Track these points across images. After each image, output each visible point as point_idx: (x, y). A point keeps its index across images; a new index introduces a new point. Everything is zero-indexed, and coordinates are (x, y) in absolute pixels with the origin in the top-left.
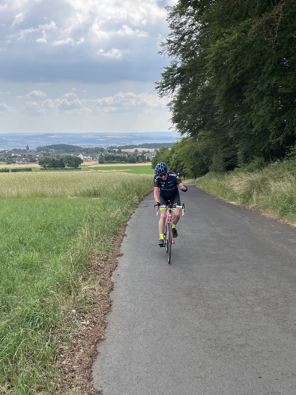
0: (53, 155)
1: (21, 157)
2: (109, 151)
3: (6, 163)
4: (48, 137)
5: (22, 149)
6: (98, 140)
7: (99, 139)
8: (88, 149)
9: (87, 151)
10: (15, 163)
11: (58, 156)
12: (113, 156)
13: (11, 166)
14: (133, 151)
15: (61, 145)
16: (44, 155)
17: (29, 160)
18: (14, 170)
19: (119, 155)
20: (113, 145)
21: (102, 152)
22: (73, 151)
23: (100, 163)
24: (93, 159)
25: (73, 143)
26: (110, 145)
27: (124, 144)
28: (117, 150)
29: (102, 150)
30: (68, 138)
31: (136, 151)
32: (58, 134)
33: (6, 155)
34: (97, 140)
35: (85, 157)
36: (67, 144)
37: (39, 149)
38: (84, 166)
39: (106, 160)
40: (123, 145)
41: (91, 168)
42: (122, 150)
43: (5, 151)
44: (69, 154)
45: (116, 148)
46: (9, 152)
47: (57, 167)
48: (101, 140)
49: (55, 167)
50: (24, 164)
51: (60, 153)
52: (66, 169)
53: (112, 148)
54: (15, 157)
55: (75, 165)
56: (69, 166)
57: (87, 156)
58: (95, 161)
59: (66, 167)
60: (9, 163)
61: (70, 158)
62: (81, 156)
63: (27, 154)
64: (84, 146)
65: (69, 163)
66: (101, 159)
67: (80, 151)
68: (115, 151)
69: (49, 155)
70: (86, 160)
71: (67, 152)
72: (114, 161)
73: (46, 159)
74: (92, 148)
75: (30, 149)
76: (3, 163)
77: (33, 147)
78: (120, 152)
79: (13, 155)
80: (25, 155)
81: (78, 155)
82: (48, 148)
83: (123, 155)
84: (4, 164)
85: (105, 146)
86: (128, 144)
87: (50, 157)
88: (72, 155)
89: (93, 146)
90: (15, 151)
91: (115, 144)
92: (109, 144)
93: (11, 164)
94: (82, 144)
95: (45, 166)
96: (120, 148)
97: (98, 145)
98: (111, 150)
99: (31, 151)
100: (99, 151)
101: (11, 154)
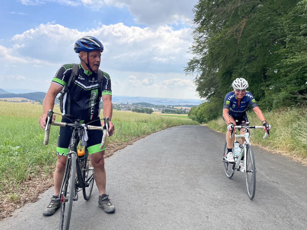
0: (140, 107)
1: (124, 108)
2: (168, 107)
5: (125, 103)
8: (157, 106)
9: (156, 107)
10: (121, 110)
11: (142, 108)
12: (169, 110)
14: (180, 108)
15: (144, 103)
16: (135, 107)
17: (128, 109)
19: (172, 109)
20: (170, 104)
22: (150, 106)
23: (162, 113)
24: (159, 110)
25: (150, 102)
26: (168, 104)
27: (176, 104)
29: (164, 107)
31: (182, 108)
32: (143, 98)
33: (117, 106)
35: (155, 109)
36: (147, 102)
37: (133, 104)
39: (165, 112)
42: (174, 107)
43: (117, 104)
45: (171, 106)
46: (119, 105)
48: (164, 101)
51: (143, 106)
53: (169, 106)
54: (121, 107)
57: (156, 109)
58: (160, 112)
61: (148, 109)
62: (153, 109)
63: (127, 106)
64: (156, 104)
65: (147, 112)
66: (163, 111)
67: (153, 106)
69: (138, 107)
70: (155, 111)
71: (146, 106)
72: (169, 112)
73: (136, 109)
74: (159, 105)
75: (129, 104)
77: (130, 103)
78: (173, 108)
79: (120, 106)
80: (126, 107)
83: (174, 109)
85: (166, 105)
86: (178, 104)
87: (138, 108)
88: (149, 108)
89: (160, 104)
90: (122, 104)
96: (173, 106)
97: (162, 104)
99: (129, 105)
100: (163, 107)
101: (119, 106)
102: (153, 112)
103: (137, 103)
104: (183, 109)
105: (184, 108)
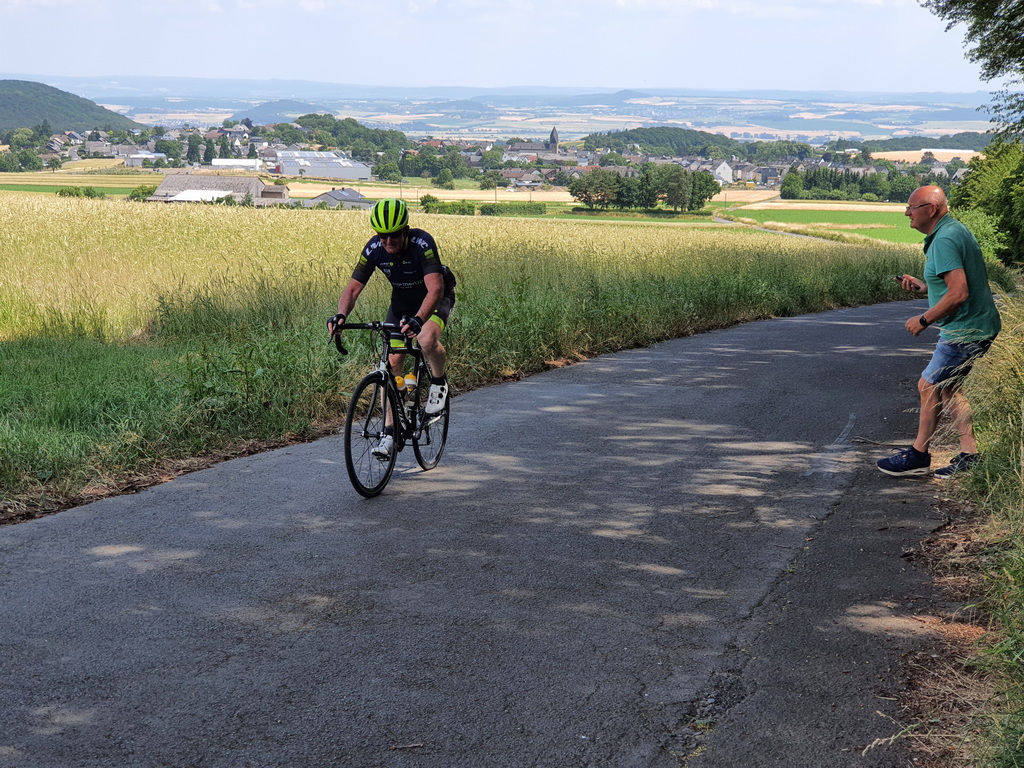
0: (630, 165)
1: (528, 168)
2: (827, 157)
3: (478, 184)
4: (627, 102)
6: (797, 116)
7: (802, 115)
8: (753, 146)
10: (505, 185)
11: (645, 166)
14: (914, 157)
15: (663, 129)
16: (604, 162)
17: (551, 178)
20: (847, 135)
21: (801, 158)
23: (784, 196)
25: (710, 125)
26: (837, 136)
27: (890, 132)
28: (854, 152)
29: (803, 152)
30: (695, 107)
31: (929, 159)
33: (483, 159)
34: (791, 117)
35: (738, 174)
36: (689, 125)
37: (593, 142)
39: (806, 188)
40: (884, 137)
42: (875, 155)
43: (484, 144)
45: (852, 144)
46: (495, 148)
49: (623, 204)
50: (534, 189)
52: (659, 212)
53: (841, 144)
54: (511, 164)
55: (692, 201)
56: (670, 204)
57: (745, 169)
59: (660, 205)
60: (485, 187)
62: (724, 170)
64: (746, 135)
65: (670, 190)
66: (789, 182)
68: (847, 156)
69: (617, 163)
71: (680, 154)
72: (835, 193)
74: (770, 144)
75: (562, 142)
76: (472, 183)
77: (572, 136)
78: (865, 158)
79: (505, 158)
80: (540, 161)
82: (621, 140)
84: (474, 187)
85: (818, 140)
87: (620, 171)
88: (694, 165)
89: (776, 136)
91: (857, 134)
92: (834, 132)
93: (494, 187)
95: (589, 201)
96: (866, 149)
98: (835, 151)
99: (563, 149)
100: (794, 154)
101: (498, 158)
102: (718, 190)
103: (618, 135)
104: (942, 165)
105: (944, 155)
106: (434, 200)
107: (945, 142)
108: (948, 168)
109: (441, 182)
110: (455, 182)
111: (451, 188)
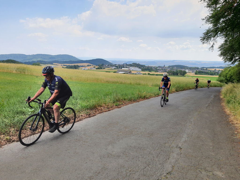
1: (161, 70)
2: (201, 69)
4: (174, 62)
5: (162, 66)
8: (191, 68)
9: (190, 69)
13: (156, 73)
14: (213, 69)
15: (179, 65)
16: (171, 69)
17: (164, 71)
18: (157, 75)
19: (206, 71)
22: (184, 68)
23: (195, 74)
24: (193, 72)
28: (205, 69)
29: (198, 68)
31: (215, 70)
35: (189, 71)
36: (182, 65)
37: (169, 67)
38: (187, 75)
39: (198, 73)
41: (190, 76)
42: (208, 69)
43: (155, 67)
44: (182, 70)
45: (205, 68)
46: (157, 67)
47: (175, 75)
49: (174, 75)
50: (162, 72)
51: (178, 69)
52: (179, 76)
53: (203, 67)
54: (159, 69)
55: (183, 74)
56: (180, 75)
58: (193, 73)
59: (179, 75)
60: (156, 72)
63: (163, 69)
65: (180, 73)
66: (196, 72)
67: (187, 68)
68: (204, 69)
70: (189, 73)
71: (181, 68)
72: (202, 74)
73: (171, 71)
75: (165, 66)
76: (154, 71)
77: (167, 66)
81: (186, 70)
82: (173, 66)
84: (154, 72)
86: (212, 66)
87: (173, 70)
89: (194, 66)
90: (159, 67)
94: (189, 65)
95: (169, 74)
102: (187, 73)
106: (150, 74)
107: (218, 68)
108: (218, 71)
109: (150, 71)
110: (152, 71)
111: (151, 72)
